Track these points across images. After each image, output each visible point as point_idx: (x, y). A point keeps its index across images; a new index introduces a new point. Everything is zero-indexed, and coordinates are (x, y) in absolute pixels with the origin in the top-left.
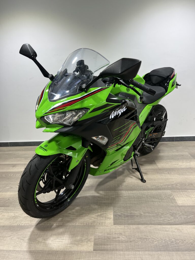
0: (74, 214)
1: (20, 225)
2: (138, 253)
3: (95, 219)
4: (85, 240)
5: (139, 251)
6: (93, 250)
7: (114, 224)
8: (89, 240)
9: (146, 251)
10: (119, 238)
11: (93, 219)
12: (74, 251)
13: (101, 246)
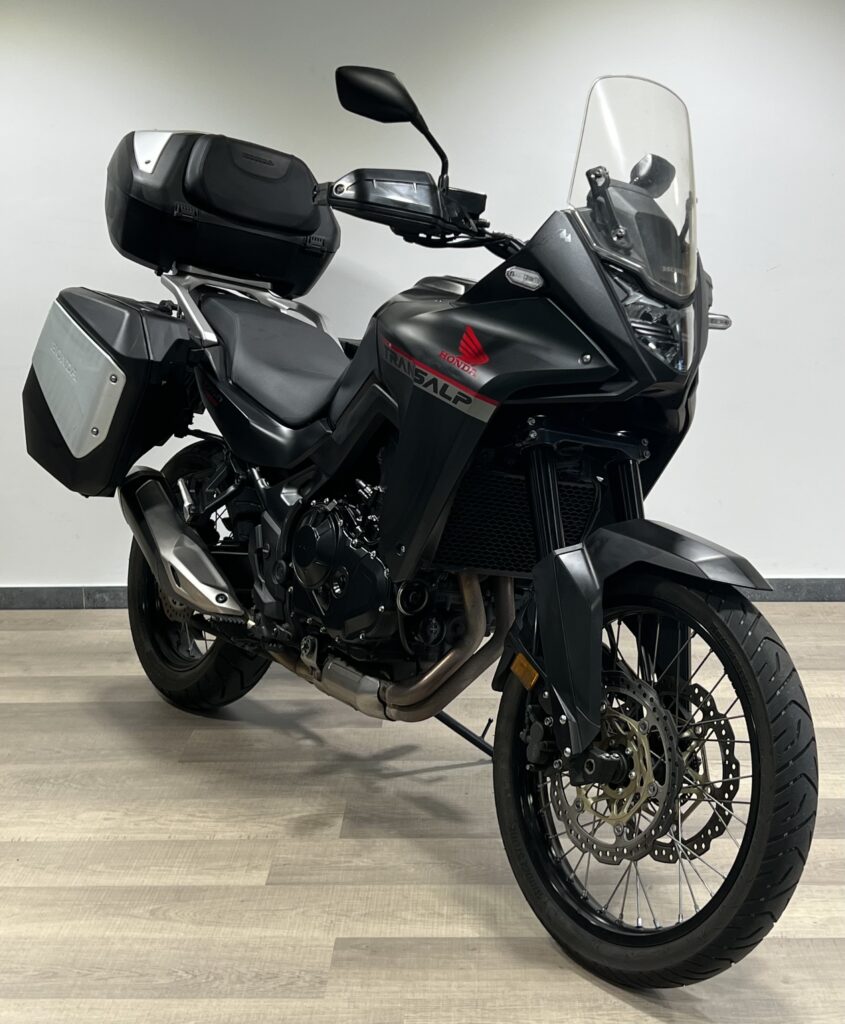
0: (208, 817)
1: (23, 840)
2: (399, 887)
3: (279, 825)
4: (243, 866)
5: (403, 884)
6: (264, 883)
7: (341, 837)
8: (256, 868)
9: (424, 883)
10: (349, 862)
11: (272, 826)
12: (208, 886)
13: (289, 877)
